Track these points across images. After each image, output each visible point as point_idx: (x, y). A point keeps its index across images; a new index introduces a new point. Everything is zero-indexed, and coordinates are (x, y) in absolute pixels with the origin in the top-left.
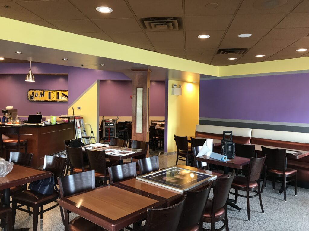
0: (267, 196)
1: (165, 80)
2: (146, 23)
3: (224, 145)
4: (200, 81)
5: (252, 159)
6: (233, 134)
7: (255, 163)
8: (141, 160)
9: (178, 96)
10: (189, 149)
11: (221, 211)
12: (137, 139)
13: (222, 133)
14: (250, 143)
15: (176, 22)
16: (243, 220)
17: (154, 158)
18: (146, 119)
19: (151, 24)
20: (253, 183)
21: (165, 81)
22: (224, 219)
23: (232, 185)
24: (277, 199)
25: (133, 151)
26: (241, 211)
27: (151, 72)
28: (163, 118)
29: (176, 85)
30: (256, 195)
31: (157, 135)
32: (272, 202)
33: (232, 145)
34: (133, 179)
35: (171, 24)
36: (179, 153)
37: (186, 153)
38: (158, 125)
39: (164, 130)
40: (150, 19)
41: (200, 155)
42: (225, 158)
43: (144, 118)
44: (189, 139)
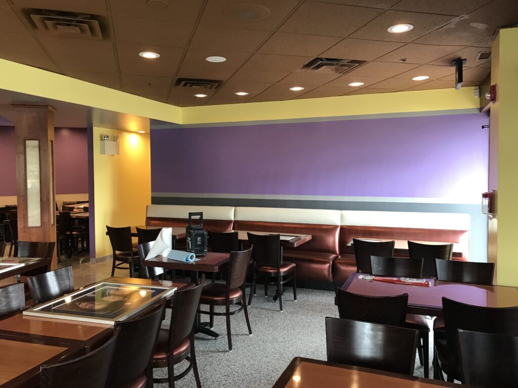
0: (257, 308)
1: (86, 127)
2: (35, 18)
3: (190, 236)
4: (151, 130)
5: (232, 255)
6: (205, 217)
7: (236, 260)
8: (34, 278)
9: (113, 155)
10: (135, 247)
11: (185, 345)
12: (30, 239)
13: (187, 217)
14: (233, 229)
15: (96, 24)
16: (222, 352)
17: (63, 271)
18: (48, 200)
19: (47, 22)
20: (235, 291)
21: (86, 129)
22: (189, 355)
23: (200, 299)
24: (270, 310)
25: (20, 262)
26: (219, 339)
27: (54, 111)
28: (85, 197)
29: (108, 137)
30: (240, 310)
31: (75, 228)
32: (263, 316)
33: (202, 235)
34: (17, 316)
35: (86, 26)
36: (115, 258)
37: (129, 255)
38: (77, 210)
39: (87, 218)
40: (44, 11)
41: (150, 257)
42: (192, 257)
43: (44, 199)
44: (134, 231)
